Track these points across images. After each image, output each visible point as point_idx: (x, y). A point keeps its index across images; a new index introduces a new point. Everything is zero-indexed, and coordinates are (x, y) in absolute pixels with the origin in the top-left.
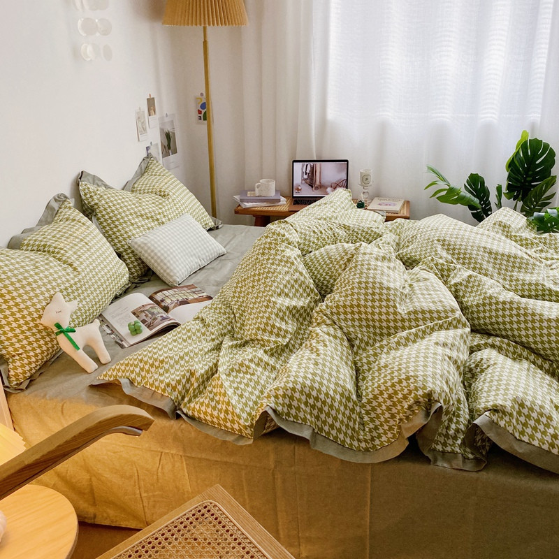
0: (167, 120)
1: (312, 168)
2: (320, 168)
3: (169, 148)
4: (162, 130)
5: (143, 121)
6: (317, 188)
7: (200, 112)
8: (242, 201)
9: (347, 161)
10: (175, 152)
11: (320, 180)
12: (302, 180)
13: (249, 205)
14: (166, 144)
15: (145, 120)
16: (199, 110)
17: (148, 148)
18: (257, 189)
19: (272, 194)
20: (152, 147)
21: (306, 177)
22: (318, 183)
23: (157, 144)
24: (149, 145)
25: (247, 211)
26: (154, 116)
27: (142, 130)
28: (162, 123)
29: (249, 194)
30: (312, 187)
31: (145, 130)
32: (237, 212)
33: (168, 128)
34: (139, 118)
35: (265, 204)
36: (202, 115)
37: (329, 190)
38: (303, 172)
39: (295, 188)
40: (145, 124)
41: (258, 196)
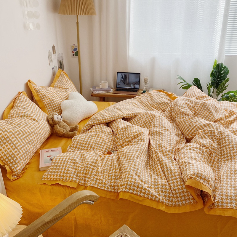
0: (60, 56)
1: (125, 76)
2: (129, 76)
3: (61, 68)
4: (58, 60)
5: (51, 56)
6: (127, 84)
7: (73, 52)
8: (94, 91)
9: (140, 74)
11: (128, 81)
12: (121, 81)
13: (97, 92)
14: (60, 66)
17: (53, 68)
18: (100, 86)
19: (106, 87)
21: (122, 79)
23: (56, 67)
25: (96, 95)
26: (55, 54)
27: (50, 60)
28: (59, 58)
30: (125, 84)
31: (52, 60)
32: (92, 96)
33: (61, 60)
34: (49, 55)
35: (104, 92)
36: (74, 54)
37: (132, 85)
38: (121, 77)
39: (118, 84)
40: (52, 58)
41: (101, 89)
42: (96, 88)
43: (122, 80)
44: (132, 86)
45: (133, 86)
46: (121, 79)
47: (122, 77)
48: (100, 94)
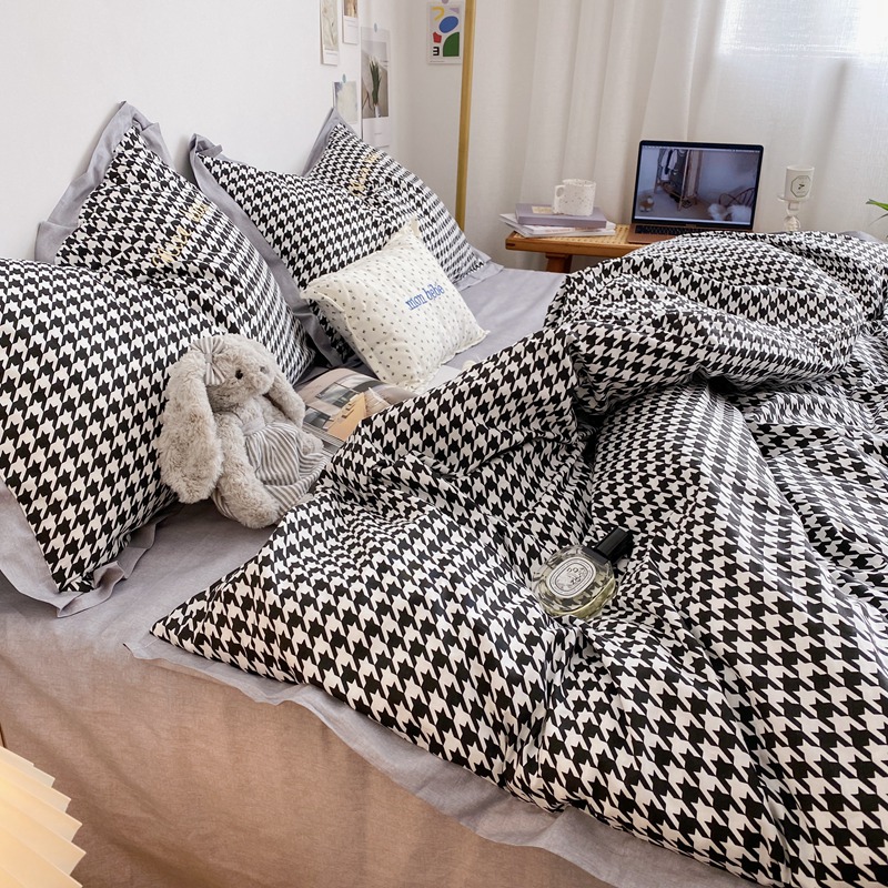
0: (376, 38)
1: (682, 159)
2: (700, 160)
3: (376, 101)
4: (365, 57)
5: (331, 21)
6: (688, 203)
7: (437, 38)
8: (522, 221)
9: (760, 148)
10: (384, 113)
11: (696, 188)
12: (657, 184)
13: (539, 230)
14: (370, 90)
15: (336, 20)
16: (435, 34)
17: (337, 85)
18: (556, 201)
19: (586, 212)
20: (344, 86)
21: (665, 178)
22: (690, 192)
23: (354, 85)
24: (341, 80)
25: (532, 245)
26: (352, 18)
27: (330, 41)
28: (369, 44)
29: (535, 209)
30: (677, 200)
31: (335, 41)
32: (510, 245)
33: (377, 58)
34: (325, 11)
35: (571, 231)
36: (441, 46)
37: (714, 209)
38: (660, 168)
39: (639, 201)
40: (336, 30)
41: (558, 214)
42: (535, 212)
43: (663, 184)
44: (716, 215)
45: (721, 212)
46: (659, 176)
47: (664, 163)
48: (554, 239)
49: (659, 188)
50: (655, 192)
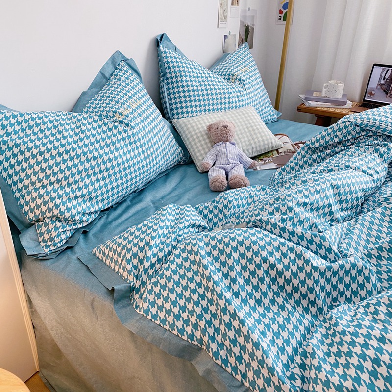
0: (248, 14)
3: (246, 40)
4: (242, 23)
5: (224, 9)
6: (391, 95)
7: (281, 12)
8: (306, 99)
12: (378, 85)
13: (313, 104)
14: (244, 37)
15: (227, 8)
16: (280, 10)
17: (225, 37)
18: (324, 90)
19: (339, 96)
20: (230, 37)
21: (383, 82)
23: (235, 36)
24: (228, 34)
25: (310, 110)
26: (236, 6)
27: (222, 17)
28: (244, 17)
29: (315, 94)
30: (387, 93)
31: (226, 17)
32: (299, 110)
33: (248, 23)
34: (222, 5)
35: (329, 105)
36: (282, 16)
38: (381, 77)
39: (366, 90)
40: (227, 12)
41: (324, 97)
42: (314, 95)
43: (381, 85)
46: (380, 81)
47: (383, 75)
48: (320, 108)
49: (379, 87)
50: (377, 88)
